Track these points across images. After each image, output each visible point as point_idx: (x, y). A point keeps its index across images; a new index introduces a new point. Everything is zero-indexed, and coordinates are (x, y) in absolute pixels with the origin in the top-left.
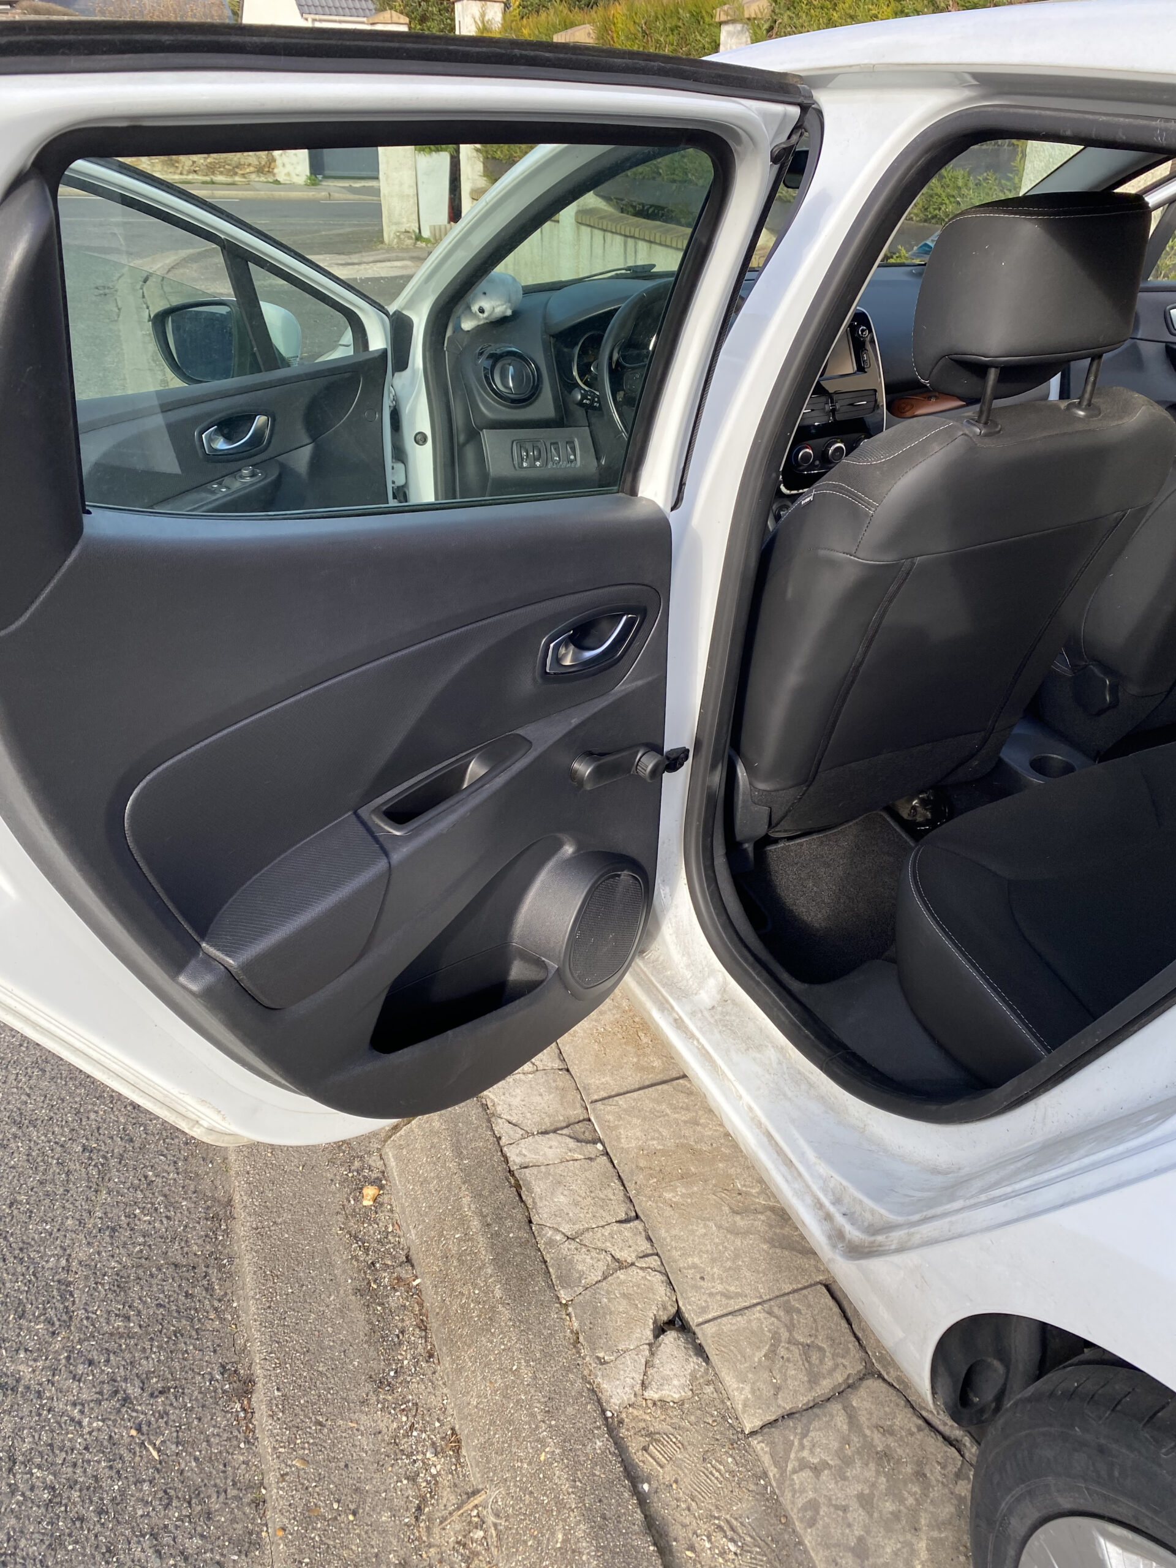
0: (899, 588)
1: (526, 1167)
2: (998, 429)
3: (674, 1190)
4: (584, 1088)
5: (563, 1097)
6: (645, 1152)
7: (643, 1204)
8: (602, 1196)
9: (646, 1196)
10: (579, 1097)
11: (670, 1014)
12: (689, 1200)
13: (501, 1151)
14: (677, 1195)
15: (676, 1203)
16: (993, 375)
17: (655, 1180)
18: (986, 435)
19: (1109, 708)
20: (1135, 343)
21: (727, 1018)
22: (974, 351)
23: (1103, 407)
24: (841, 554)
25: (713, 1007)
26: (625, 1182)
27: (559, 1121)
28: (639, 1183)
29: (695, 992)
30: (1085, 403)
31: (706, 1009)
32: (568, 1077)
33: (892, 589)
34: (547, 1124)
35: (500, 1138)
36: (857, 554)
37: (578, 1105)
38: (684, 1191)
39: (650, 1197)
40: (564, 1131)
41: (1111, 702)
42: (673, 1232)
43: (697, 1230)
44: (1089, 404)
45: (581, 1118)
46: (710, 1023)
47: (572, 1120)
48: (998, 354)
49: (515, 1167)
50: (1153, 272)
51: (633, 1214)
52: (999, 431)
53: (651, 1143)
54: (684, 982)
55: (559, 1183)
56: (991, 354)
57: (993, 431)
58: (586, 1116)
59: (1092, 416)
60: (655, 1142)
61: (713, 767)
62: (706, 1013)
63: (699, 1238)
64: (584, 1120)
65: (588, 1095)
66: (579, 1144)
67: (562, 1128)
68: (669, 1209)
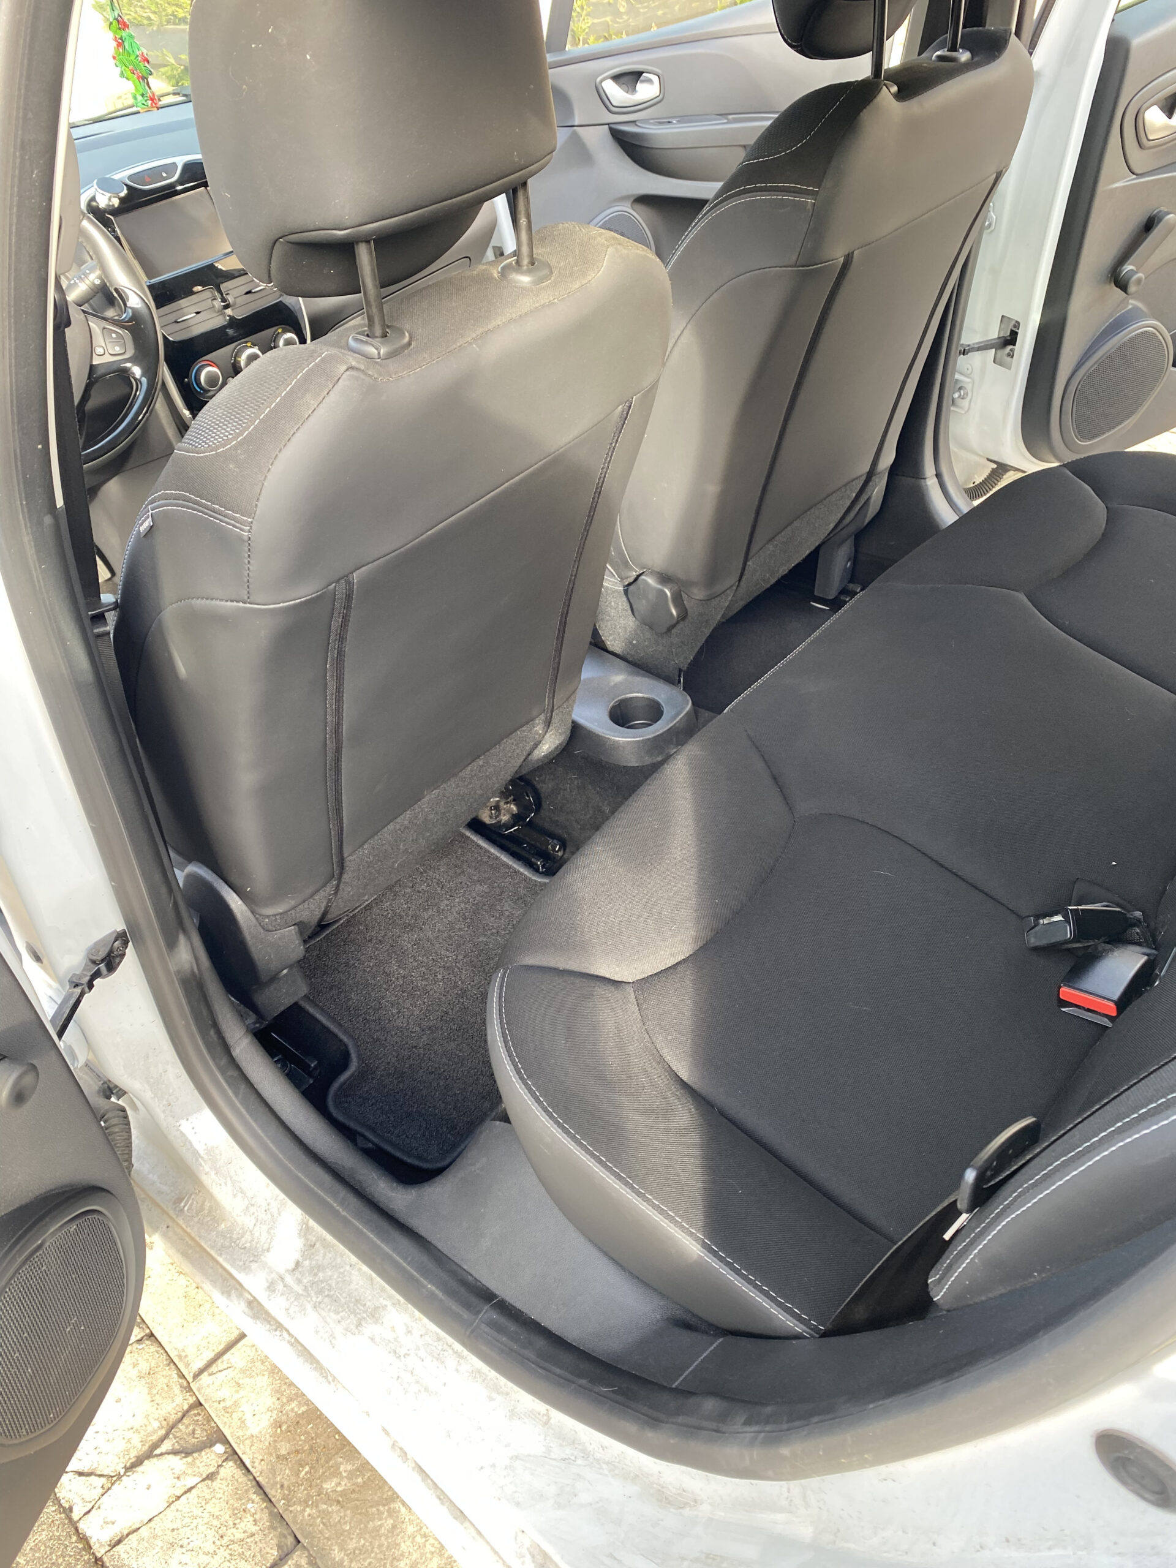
0: (345, 619)
1: (119, 1542)
2: (406, 339)
3: (336, 1473)
4: (180, 1356)
5: (151, 1386)
6: (284, 1427)
7: (302, 1515)
8: (239, 1535)
9: (300, 1503)
10: (174, 1373)
11: (240, 1296)
12: (360, 1480)
13: (77, 1529)
14: (342, 1478)
15: (343, 1493)
16: (365, 256)
17: (307, 1469)
18: (390, 355)
19: (678, 622)
20: (575, 134)
21: (321, 1275)
22: (318, 224)
23: (553, 261)
24: (229, 603)
25: (298, 1264)
26: (267, 1490)
27: (154, 1432)
28: (286, 1484)
29: (266, 1246)
30: (525, 261)
31: (287, 1271)
32: (153, 1348)
33: (335, 625)
34: (138, 1448)
35: (71, 1509)
36: (252, 599)
37: (177, 1389)
38: (349, 1467)
39: (306, 1502)
40: (166, 1446)
41: (678, 616)
42: (351, 1545)
43: (381, 1526)
44: (532, 263)
45: (186, 1407)
46: (298, 1296)
47: (173, 1418)
48: (358, 220)
49: (103, 1551)
50: (569, 38)
51: (290, 1540)
52: (409, 344)
53: (288, 1408)
54: (248, 1236)
55: (172, 1545)
56: (348, 224)
57: (398, 345)
58: (192, 1400)
59: (541, 280)
60: (293, 1405)
61: (171, 944)
62: (289, 1279)
63: (387, 1538)
64: (191, 1407)
65: (187, 1365)
66: (190, 1459)
67: (162, 1440)
68: (335, 1508)
